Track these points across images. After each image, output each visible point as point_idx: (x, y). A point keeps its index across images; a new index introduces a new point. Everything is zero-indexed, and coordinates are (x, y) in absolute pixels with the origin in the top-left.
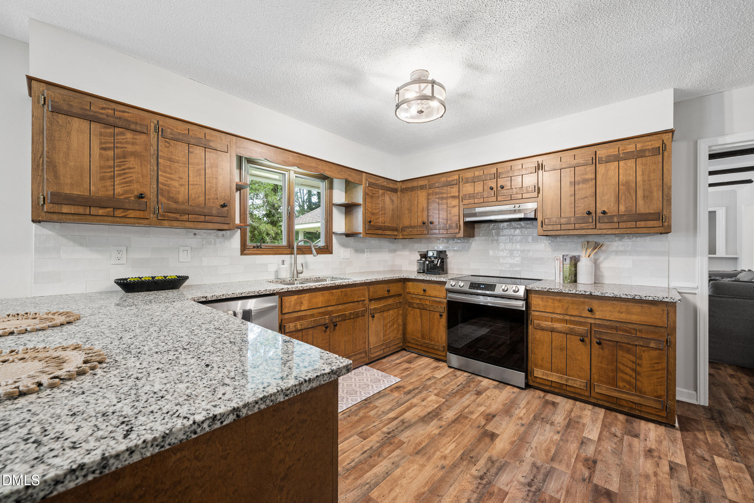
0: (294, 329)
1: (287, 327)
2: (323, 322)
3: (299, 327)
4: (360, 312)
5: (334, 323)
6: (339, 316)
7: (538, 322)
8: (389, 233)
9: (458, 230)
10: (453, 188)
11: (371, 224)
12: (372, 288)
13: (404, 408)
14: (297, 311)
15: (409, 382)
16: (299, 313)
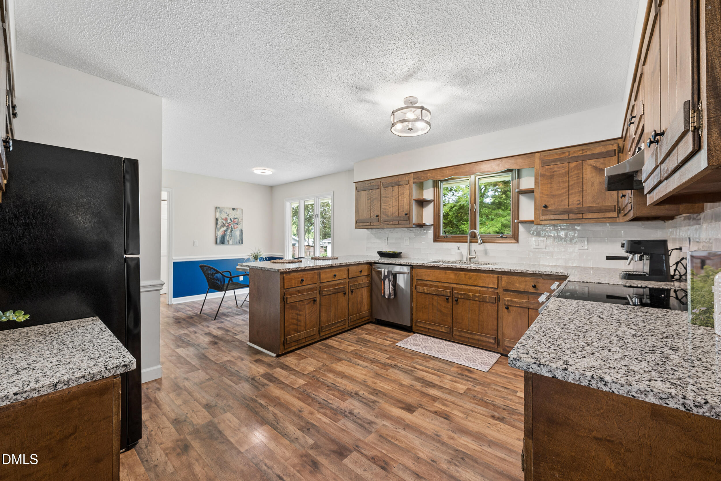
0: (422, 291)
1: (418, 288)
2: (445, 293)
3: (426, 291)
4: (488, 298)
5: (456, 298)
6: (461, 294)
8: (590, 216)
12: (505, 278)
14: (427, 280)
15: (485, 376)
16: (428, 282)
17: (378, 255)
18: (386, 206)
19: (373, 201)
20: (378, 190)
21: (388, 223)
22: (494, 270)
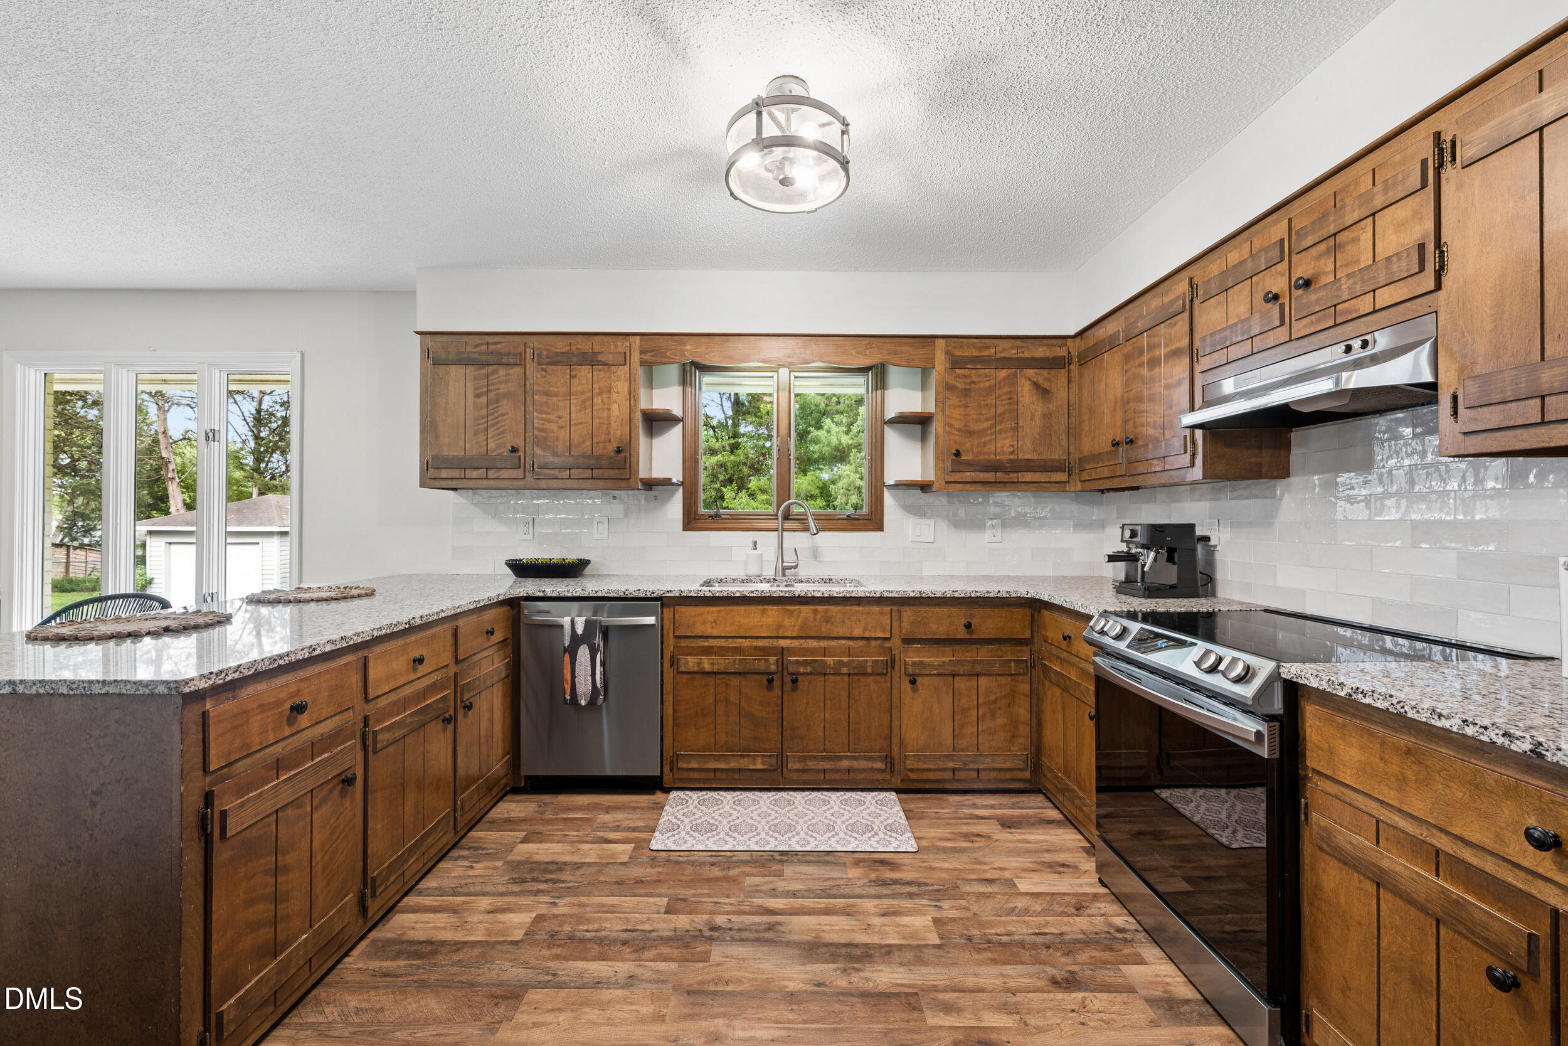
0: (696, 669)
1: (682, 662)
2: (762, 666)
3: (707, 667)
4: (869, 664)
5: (792, 674)
6: (805, 663)
7: (1324, 822)
8: (1029, 477)
9: (1187, 458)
10: (1175, 324)
11: (964, 458)
12: (908, 613)
13: (823, 906)
14: (708, 637)
15: (926, 864)
16: (711, 640)
17: (509, 571)
18: (549, 421)
19: (497, 401)
20: (518, 370)
21: (556, 472)
22: (886, 595)
